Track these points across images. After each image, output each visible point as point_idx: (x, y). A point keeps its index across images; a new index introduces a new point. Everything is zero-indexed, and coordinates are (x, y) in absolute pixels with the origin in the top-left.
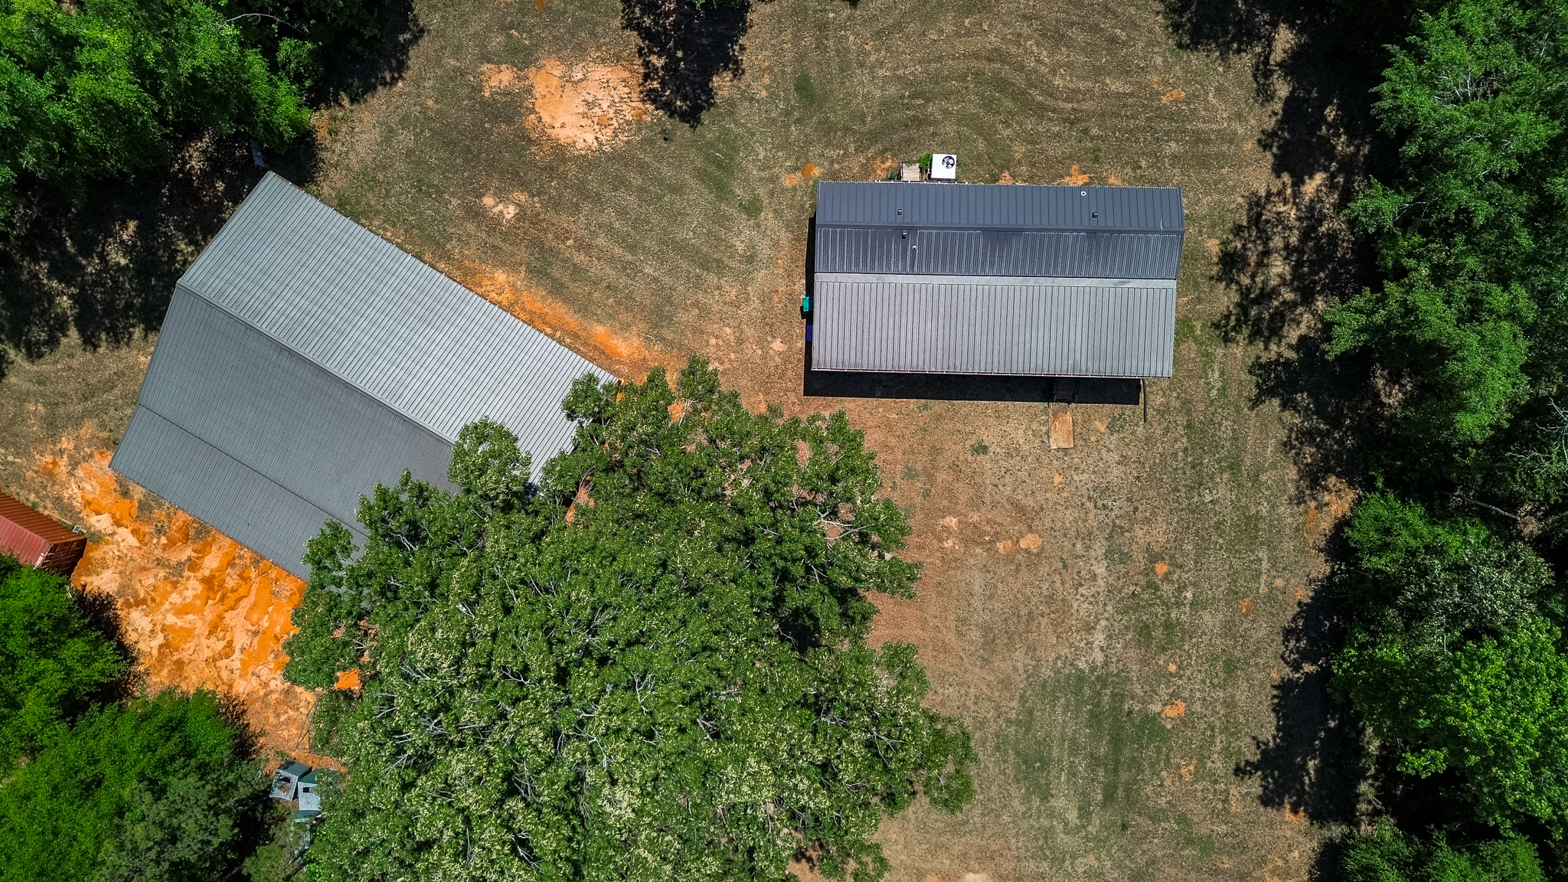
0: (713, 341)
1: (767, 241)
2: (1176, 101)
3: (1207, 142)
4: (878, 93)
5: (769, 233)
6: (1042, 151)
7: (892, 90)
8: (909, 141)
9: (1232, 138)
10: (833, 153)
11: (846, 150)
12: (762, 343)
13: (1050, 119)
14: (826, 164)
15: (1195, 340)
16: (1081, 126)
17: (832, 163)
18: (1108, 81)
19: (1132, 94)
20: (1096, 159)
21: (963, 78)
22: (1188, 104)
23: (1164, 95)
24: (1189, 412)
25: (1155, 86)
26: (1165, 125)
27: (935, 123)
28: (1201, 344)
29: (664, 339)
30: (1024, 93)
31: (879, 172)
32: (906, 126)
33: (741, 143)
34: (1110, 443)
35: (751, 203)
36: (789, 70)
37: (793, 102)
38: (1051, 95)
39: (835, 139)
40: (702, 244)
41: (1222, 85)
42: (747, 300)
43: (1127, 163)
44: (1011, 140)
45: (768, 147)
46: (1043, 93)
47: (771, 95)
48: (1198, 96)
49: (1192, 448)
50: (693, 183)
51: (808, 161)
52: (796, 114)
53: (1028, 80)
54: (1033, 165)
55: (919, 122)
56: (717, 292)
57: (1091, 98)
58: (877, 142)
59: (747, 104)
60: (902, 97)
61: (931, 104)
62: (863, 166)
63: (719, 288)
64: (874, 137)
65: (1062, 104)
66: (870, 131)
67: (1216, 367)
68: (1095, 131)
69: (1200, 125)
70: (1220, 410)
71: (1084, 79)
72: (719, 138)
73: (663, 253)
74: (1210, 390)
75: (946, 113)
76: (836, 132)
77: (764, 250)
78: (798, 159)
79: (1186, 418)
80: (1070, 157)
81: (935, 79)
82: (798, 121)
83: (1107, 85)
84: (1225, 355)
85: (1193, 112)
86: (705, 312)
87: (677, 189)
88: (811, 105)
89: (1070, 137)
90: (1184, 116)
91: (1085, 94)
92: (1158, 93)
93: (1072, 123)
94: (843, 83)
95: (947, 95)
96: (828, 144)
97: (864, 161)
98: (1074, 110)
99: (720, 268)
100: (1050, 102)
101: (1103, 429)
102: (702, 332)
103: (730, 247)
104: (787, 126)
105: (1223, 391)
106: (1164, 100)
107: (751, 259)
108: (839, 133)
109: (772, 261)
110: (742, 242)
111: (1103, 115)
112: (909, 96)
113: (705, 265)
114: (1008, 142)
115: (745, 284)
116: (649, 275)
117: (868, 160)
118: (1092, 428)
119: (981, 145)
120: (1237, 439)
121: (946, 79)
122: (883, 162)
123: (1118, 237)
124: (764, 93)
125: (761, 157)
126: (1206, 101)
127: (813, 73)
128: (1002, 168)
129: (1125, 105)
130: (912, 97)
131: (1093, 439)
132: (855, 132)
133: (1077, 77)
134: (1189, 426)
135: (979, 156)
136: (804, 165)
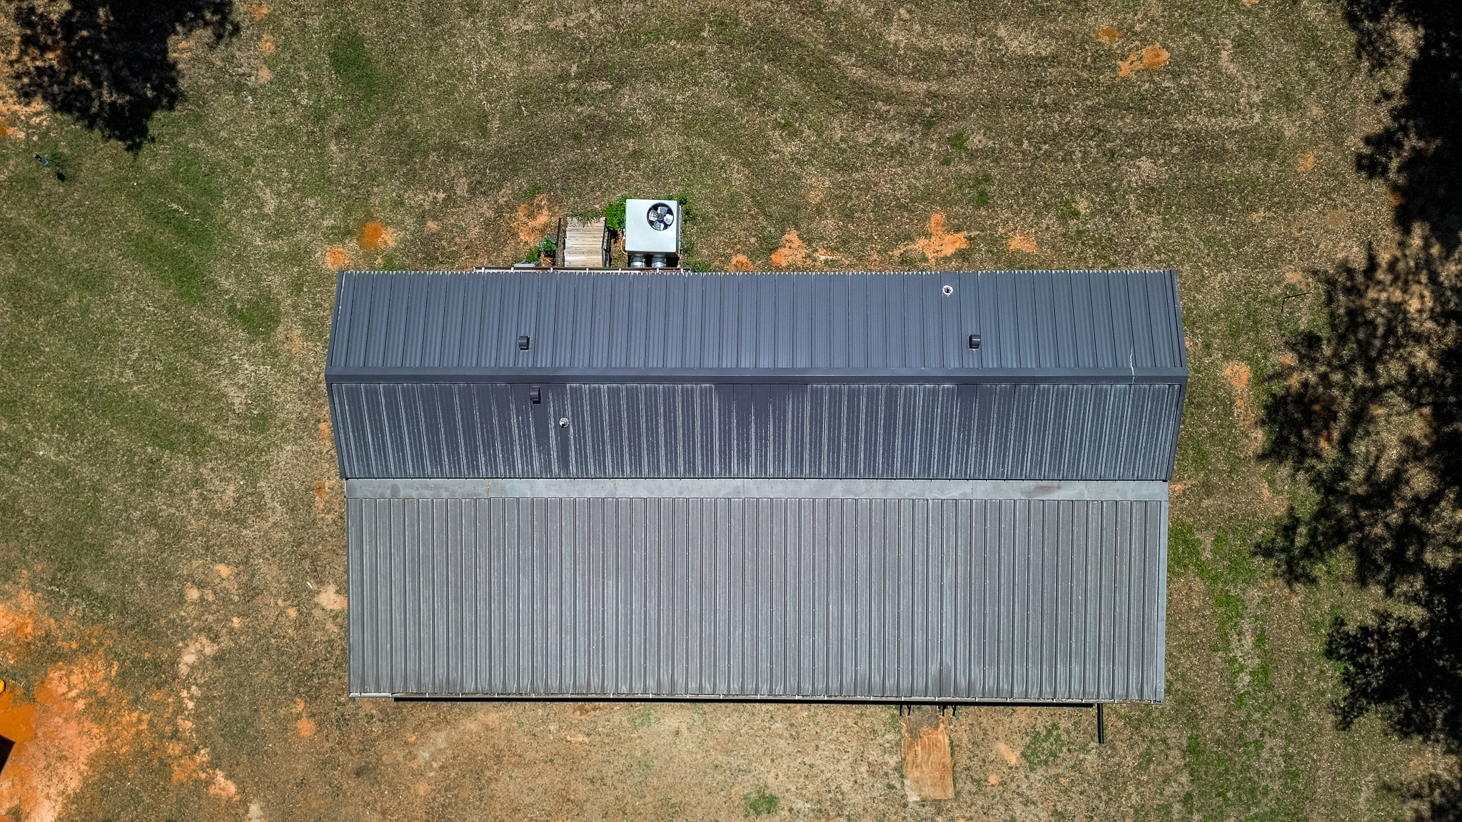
0: (193, 594)
1: (293, 385)
2: (1150, 71)
3: (1218, 156)
4: (511, 69)
5: (296, 367)
6: (867, 186)
7: (541, 62)
8: (585, 169)
9: (1271, 147)
10: (420, 198)
11: (450, 190)
12: (296, 594)
13: (881, 117)
14: (410, 221)
15: (1201, 569)
16: (948, 129)
17: (422, 218)
18: (1002, 32)
19: (1054, 59)
20: (982, 200)
21: (693, 33)
22: (1176, 76)
23: (1124, 57)
24: (1192, 720)
25: (1105, 39)
26: (1127, 123)
27: (636, 131)
28: (1214, 579)
29: (89, 592)
30: (822, 63)
31: (522, 237)
32: (576, 137)
33: (223, 180)
34: (1030, 787)
35: (254, 306)
36: (315, 22)
37: (329, 92)
38: (882, 65)
39: (424, 167)
40: (154, 395)
41: (1249, 33)
42: (259, 509)
43: (1047, 206)
44: (800, 163)
45: (284, 189)
46: (866, 60)
47: (281, 78)
48: (1196, 59)
49: (1202, 794)
50: (125, 267)
51: (370, 217)
52: (338, 119)
53: (832, 34)
54: (849, 216)
55: (603, 130)
56: (194, 493)
57: (968, 69)
58: (515, 172)
59: (229, 97)
60: (564, 77)
61: (626, 90)
62: (487, 224)
63: (198, 483)
64: (508, 162)
65: (906, 85)
66: (499, 151)
67: (1246, 625)
68: (977, 140)
69: (1203, 121)
70: (1256, 716)
71: (951, 28)
72: (175, 172)
73: (74, 416)
74: (1235, 674)
75: (658, 106)
76: (426, 154)
77: (289, 404)
78: (348, 211)
79: (1187, 733)
80: (927, 196)
81: (633, 37)
82: (340, 133)
83: (1001, 40)
84: (1264, 600)
85: (1188, 93)
86: (172, 533)
87: (93, 282)
88: (368, 97)
89: (925, 153)
90: (1168, 103)
91: (955, 62)
92: (1110, 55)
93: (929, 124)
94: (433, 50)
95: (659, 72)
96: (412, 179)
97: (490, 214)
98: (932, 95)
99: (197, 441)
100: (879, 80)
101: (1013, 758)
102: (169, 576)
103: (216, 399)
104: (318, 144)
105: (1263, 675)
106: (1125, 68)
107: (261, 423)
108: (433, 156)
109: (307, 425)
110: (242, 387)
111: (993, 104)
112: (579, 76)
113: (166, 434)
114: (794, 168)
115: (252, 477)
116: (45, 462)
117: (499, 211)
118: (992, 757)
119: (738, 176)
120: (1295, 776)
121: (656, 35)
122: (531, 215)
123: (1030, 393)
124: (265, 75)
125: (270, 208)
126: (1214, 67)
127: (369, 30)
128: (783, 223)
129: (1039, 83)
130: (585, 76)
131: (993, 779)
132: (467, 153)
133: (936, 24)
134: (1193, 749)
135: (734, 199)
136: (362, 224)
